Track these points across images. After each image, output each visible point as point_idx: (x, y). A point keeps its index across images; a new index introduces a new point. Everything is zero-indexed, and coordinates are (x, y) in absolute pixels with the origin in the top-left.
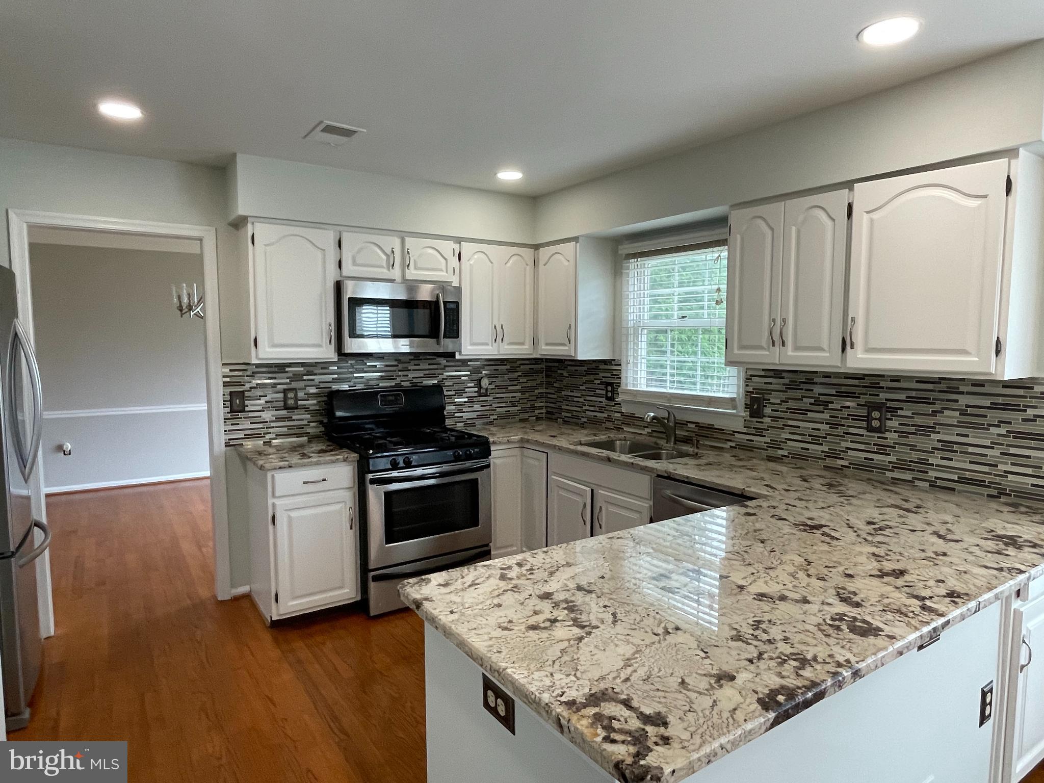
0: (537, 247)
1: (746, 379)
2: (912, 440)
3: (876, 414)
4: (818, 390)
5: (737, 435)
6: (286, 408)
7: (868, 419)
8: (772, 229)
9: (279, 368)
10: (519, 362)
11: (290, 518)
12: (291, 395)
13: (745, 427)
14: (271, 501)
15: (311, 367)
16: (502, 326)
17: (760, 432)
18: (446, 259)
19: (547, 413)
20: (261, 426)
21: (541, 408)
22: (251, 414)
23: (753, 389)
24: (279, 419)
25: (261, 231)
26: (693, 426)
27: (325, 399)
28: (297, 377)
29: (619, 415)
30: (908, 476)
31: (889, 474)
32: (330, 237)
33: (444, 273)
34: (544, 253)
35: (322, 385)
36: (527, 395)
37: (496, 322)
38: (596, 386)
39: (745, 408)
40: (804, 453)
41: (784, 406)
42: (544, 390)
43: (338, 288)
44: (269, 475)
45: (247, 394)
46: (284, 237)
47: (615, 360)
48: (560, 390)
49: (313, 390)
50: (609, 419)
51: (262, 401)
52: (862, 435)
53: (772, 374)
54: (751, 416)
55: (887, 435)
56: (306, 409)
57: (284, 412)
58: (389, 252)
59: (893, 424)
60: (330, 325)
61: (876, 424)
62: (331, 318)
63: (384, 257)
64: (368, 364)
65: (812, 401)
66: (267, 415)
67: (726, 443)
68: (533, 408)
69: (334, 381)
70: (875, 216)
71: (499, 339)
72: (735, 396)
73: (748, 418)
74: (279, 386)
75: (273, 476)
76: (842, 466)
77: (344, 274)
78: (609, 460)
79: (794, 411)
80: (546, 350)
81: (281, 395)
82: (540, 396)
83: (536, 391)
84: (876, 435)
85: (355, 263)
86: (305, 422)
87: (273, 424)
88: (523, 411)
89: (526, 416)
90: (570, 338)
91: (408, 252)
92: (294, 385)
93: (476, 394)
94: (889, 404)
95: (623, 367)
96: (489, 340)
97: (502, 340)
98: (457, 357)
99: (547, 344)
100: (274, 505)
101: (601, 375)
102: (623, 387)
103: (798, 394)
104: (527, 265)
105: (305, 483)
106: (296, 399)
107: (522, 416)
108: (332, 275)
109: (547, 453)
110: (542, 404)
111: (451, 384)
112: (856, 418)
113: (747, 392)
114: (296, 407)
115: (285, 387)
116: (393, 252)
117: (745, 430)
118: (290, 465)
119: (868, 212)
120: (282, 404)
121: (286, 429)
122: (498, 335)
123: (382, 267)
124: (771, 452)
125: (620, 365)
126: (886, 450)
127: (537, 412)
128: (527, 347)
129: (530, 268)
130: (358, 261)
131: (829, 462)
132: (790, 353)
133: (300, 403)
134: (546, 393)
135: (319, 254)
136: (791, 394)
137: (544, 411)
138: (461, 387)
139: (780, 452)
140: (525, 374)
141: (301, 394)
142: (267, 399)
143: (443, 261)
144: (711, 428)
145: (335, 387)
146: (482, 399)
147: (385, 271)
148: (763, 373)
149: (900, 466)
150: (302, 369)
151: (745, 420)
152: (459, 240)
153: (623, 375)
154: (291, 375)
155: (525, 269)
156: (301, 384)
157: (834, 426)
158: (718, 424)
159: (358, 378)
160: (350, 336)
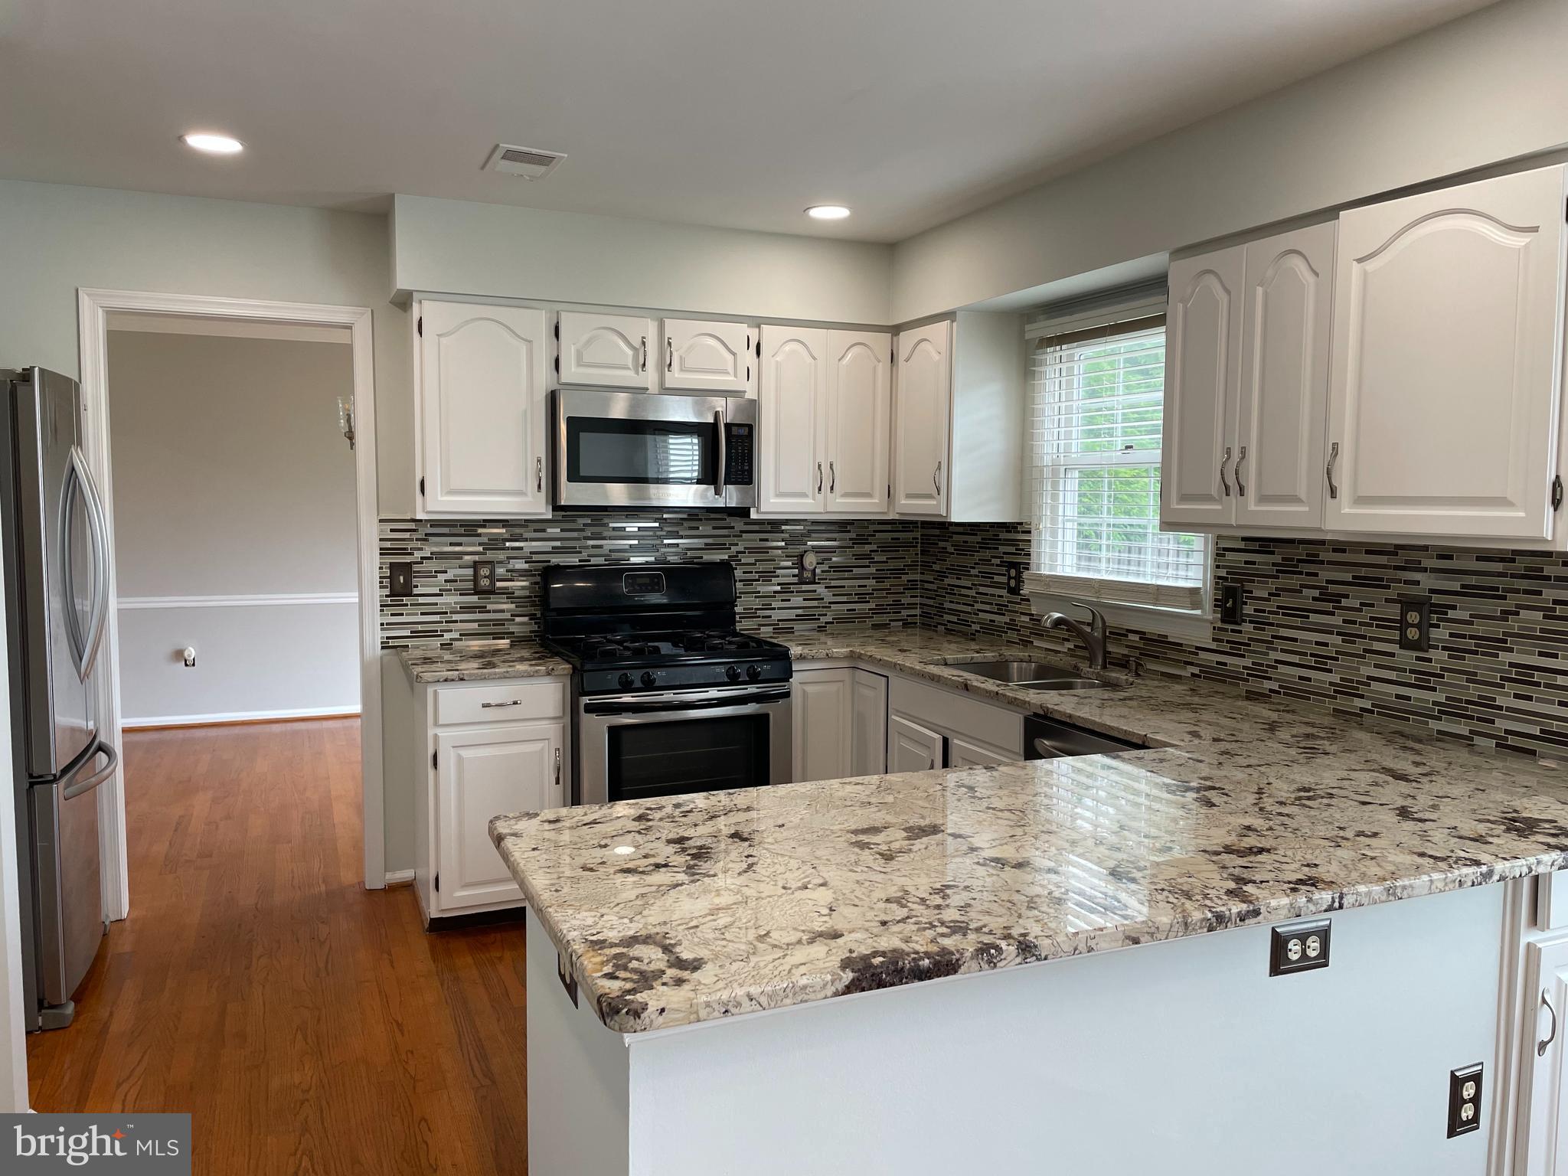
0: (896, 330)
1: (1217, 555)
2: (1469, 662)
3: (1413, 617)
4: (1325, 574)
5: (1203, 655)
6: (477, 591)
7: (1403, 625)
8: (1228, 292)
9: (469, 527)
10: (872, 528)
11: (460, 758)
12: (485, 571)
13: (1214, 640)
14: (431, 732)
15: (516, 527)
16: (831, 465)
17: (1237, 649)
18: (734, 354)
19: (924, 615)
20: (436, 618)
21: (912, 606)
22: (421, 600)
23: (1228, 573)
24: (466, 609)
25: (434, 313)
26: (1136, 638)
27: (538, 579)
28: (494, 544)
29: (1026, 619)
30: (1462, 728)
31: (1434, 725)
32: (538, 323)
33: (732, 378)
34: (907, 339)
35: (535, 558)
36: (887, 584)
37: (821, 459)
38: (995, 569)
39: (1216, 606)
40: (1304, 685)
41: (1275, 602)
42: (918, 577)
43: (553, 399)
44: (430, 690)
45: (416, 568)
46: (467, 322)
47: (1021, 524)
48: (941, 575)
49: (521, 565)
50: (1012, 626)
51: (441, 577)
52: (1393, 655)
53: (1256, 546)
54: (1223, 621)
55: (1432, 654)
56: (509, 594)
57: (475, 598)
58: (637, 343)
59: (1441, 634)
60: (539, 461)
61: (1413, 634)
62: (541, 450)
63: (630, 352)
64: (611, 525)
65: (1316, 593)
66: (451, 600)
67: (1185, 669)
68: (898, 605)
69: (556, 551)
70: (1371, 266)
71: (826, 486)
72: (1199, 585)
73: (1219, 624)
74: (467, 558)
75: (436, 693)
76: (1362, 709)
77: (563, 380)
78: (966, 687)
79: (1287, 611)
80: (908, 506)
81: (470, 571)
82: (912, 586)
83: (905, 578)
84: (1415, 654)
85: (580, 363)
86: (508, 616)
87: (455, 617)
88: (879, 610)
89: (884, 619)
90: (941, 487)
91: (670, 344)
92: (490, 556)
93: (796, 580)
94: (1436, 599)
95: (1034, 537)
96: (809, 486)
97: (832, 488)
98: (754, 515)
99: (909, 496)
100: (436, 736)
101: (1002, 549)
102: (1033, 570)
103: (1294, 581)
104: (879, 361)
105: (484, 706)
106: (492, 577)
107: (877, 620)
108: (544, 380)
109: (888, 677)
110: (913, 600)
111: (752, 560)
112: (1383, 623)
113: (1220, 578)
114: (491, 591)
115: (477, 558)
116: (644, 343)
117: (1214, 646)
118: (461, 676)
119: (1360, 261)
120: (470, 585)
121: (476, 625)
122: (825, 481)
123: (626, 368)
124: (1254, 684)
125: (1030, 532)
126: (1429, 681)
127: (904, 613)
128: (877, 501)
129: (883, 368)
130: (586, 359)
131: (1342, 702)
132: (1252, 507)
133: (499, 584)
134: (921, 581)
135: (523, 348)
136: (1284, 581)
137: (918, 612)
138: (769, 566)
139: (1268, 685)
140: (884, 548)
141: (500, 571)
142: (449, 575)
143: (730, 357)
144: (1162, 641)
145: (555, 560)
146: (805, 587)
147: (631, 373)
148: (1242, 545)
149: (1452, 709)
150: (504, 531)
151: (1214, 628)
152: (757, 322)
153: (1033, 550)
154: (485, 540)
155: (875, 368)
156: (501, 556)
157: (1349, 637)
158: (1174, 634)
159: (593, 547)
160: (570, 480)
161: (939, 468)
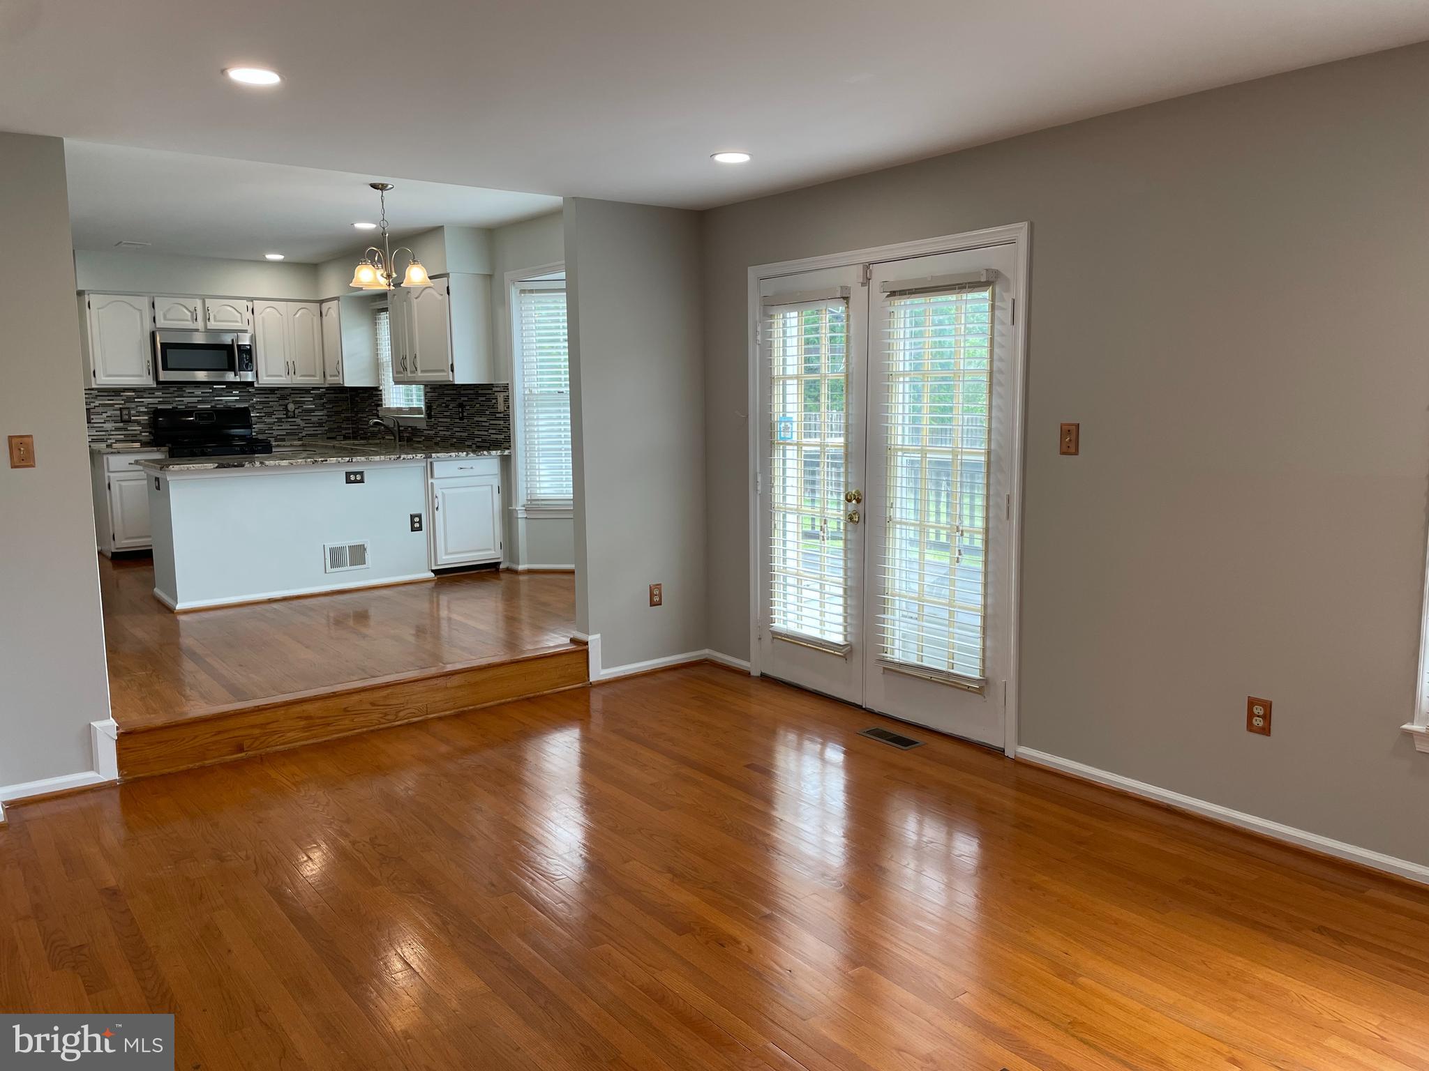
0: (322, 302)
1: (425, 394)
2: (470, 422)
4: (445, 397)
5: (425, 432)
6: (122, 421)
9: (115, 392)
11: (120, 486)
12: (125, 412)
13: (427, 425)
14: (107, 474)
15: (139, 391)
16: (293, 362)
17: (431, 428)
18: (241, 314)
19: (353, 432)
20: (104, 433)
21: (346, 429)
22: (96, 425)
23: (428, 400)
24: (117, 429)
25: (94, 299)
27: (152, 416)
28: (129, 400)
29: (383, 427)
30: (471, 443)
31: (467, 443)
32: (144, 302)
33: (240, 324)
34: (325, 306)
35: (150, 406)
36: (333, 419)
37: (288, 360)
38: (373, 408)
39: (426, 413)
40: (444, 437)
41: (437, 410)
42: (349, 415)
43: (153, 335)
44: (105, 457)
45: (92, 411)
46: (109, 303)
47: (376, 387)
48: (357, 413)
49: (143, 409)
50: (379, 431)
51: (105, 415)
52: (458, 423)
53: (432, 388)
54: (428, 418)
55: (464, 421)
56: (138, 422)
57: (122, 424)
58: (192, 309)
59: (465, 414)
60: (148, 362)
62: (149, 357)
63: (189, 314)
64: (187, 391)
66: (109, 426)
67: (422, 437)
68: (340, 428)
69: (160, 403)
71: (291, 372)
72: (423, 405)
74: (116, 406)
75: (107, 459)
77: (158, 326)
79: (440, 412)
80: (332, 380)
81: (119, 412)
82: (347, 419)
83: (342, 415)
85: (165, 319)
86: (138, 432)
87: (112, 433)
88: (330, 430)
89: (333, 435)
90: (340, 372)
91: (208, 310)
92: (128, 405)
93: (285, 416)
94: (464, 403)
95: (381, 392)
96: (284, 372)
97: (294, 373)
98: (256, 385)
99: (331, 376)
100: (109, 477)
101: (373, 397)
102: (383, 406)
103: (441, 401)
104: (314, 315)
105: (130, 464)
106: (129, 415)
107: (329, 435)
108: (148, 327)
110: (348, 426)
111: (261, 407)
112: (456, 413)
113: (426, 402)
114: (129, 421)
115: (121, 406)
116: (196, 310)
117: (427, 428)
118: (119, 452)
120: (119, 418)
121: (123, 436)
122: (291, 369)
123: (187, 320)
124: (435, 440)
125: (380, 390)
127: (344, 432)
128: (318, 378)
129: (317, 319)
130: (168, 317)
131: (452, 441)
132: (409, 375)
133: (132, 418)
135: (138, 314)
136: (439, 402)
137: (351, 431)
138: (271, 410)
139: (438, 439)
140: (329, 402)
141: (133, 412)
142: (109, 414)
143: (239, 315)
144: (416, 428)
145: (160, 407)
146: (290, 420)
147: (191, 323)
150: (133, 394)
151: (427, 421)
152: (252, 300)
153: (382, 397)
154: (125, 398)
155: (312, 319)
156: (133, 405)
157: (451, 419)
158: (419, 425)
159: (179, 401)
160: (163, 370)
161: (338, 363)
